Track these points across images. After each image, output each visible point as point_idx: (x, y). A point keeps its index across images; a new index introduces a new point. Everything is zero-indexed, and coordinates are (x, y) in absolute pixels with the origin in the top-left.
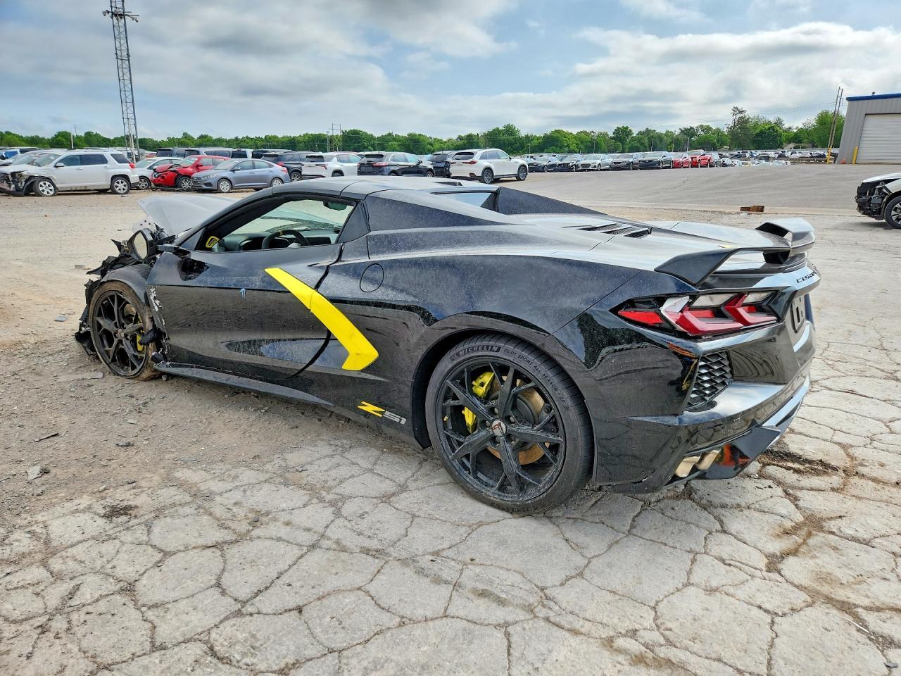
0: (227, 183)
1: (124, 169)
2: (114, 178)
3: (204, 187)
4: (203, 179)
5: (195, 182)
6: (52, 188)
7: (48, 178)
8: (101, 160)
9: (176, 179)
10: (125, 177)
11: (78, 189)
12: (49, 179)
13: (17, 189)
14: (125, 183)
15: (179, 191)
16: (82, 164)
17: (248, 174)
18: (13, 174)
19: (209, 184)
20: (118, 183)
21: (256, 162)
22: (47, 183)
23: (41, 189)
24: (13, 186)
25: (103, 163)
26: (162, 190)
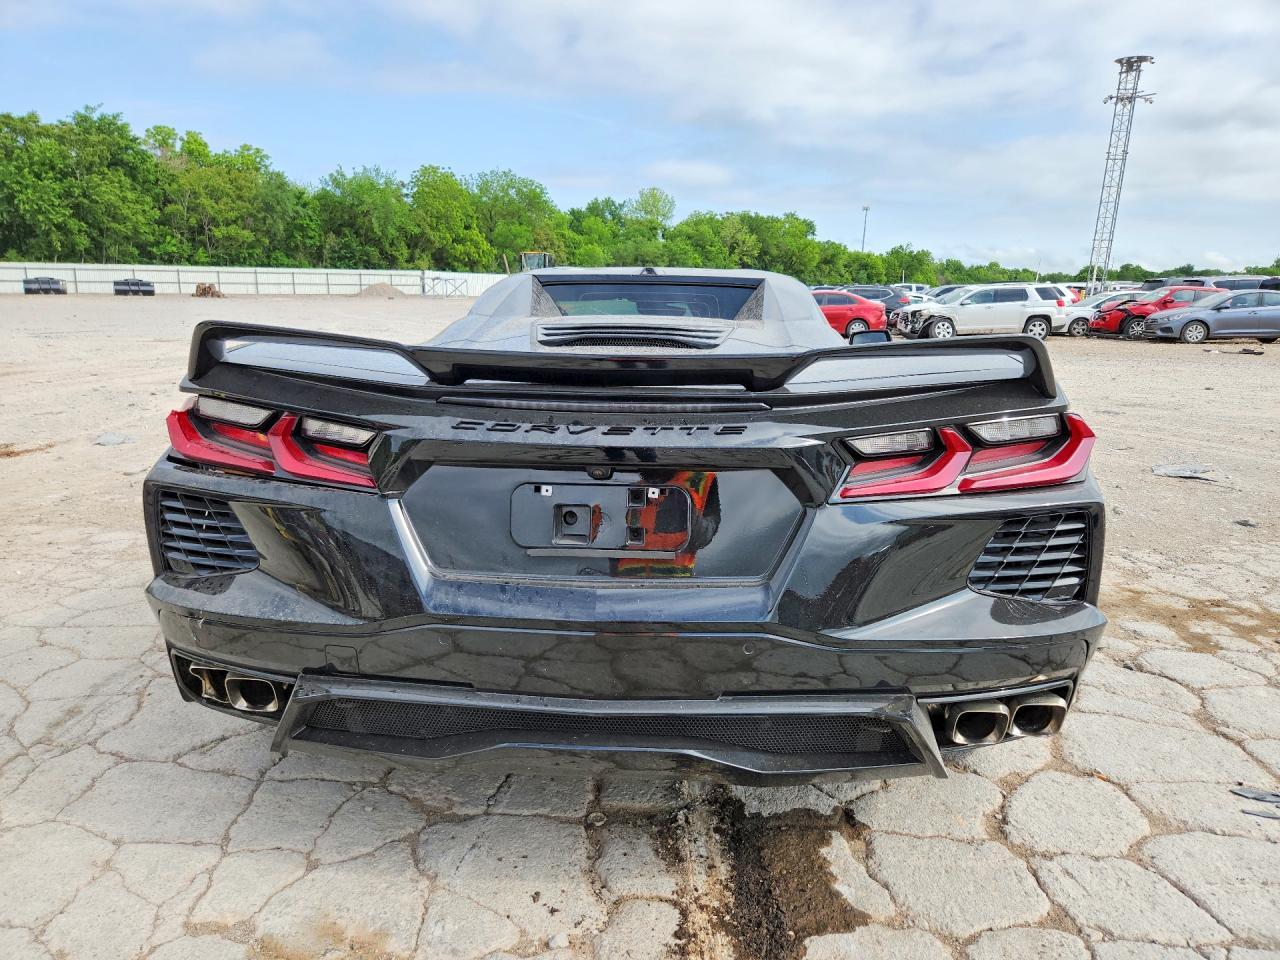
0: (1201, 329)
1: (1048, 307)
2: (1031, 319)
3: (1159, 333)
4: (1160, 321)
5: (1148, 327)
6: (951, 330)
7: (949, 318)
8: (1022, 295)
9: (1122, 321)
10: (1047, 319)
11: (982, 332)
12: (949, 320)
13: (913, 331)
14: (1044, 326)
15: (1124, 339)
16: (995, 301)
17: (1246, 314)
18: (914, 314)
19: (1169, 330)
20: (1034, 325)
21: (1266, 296)
22: (947, 324)
23: (937, 331)
24: (910, 327)
25: (1022, 300)
26: (1098, 338)
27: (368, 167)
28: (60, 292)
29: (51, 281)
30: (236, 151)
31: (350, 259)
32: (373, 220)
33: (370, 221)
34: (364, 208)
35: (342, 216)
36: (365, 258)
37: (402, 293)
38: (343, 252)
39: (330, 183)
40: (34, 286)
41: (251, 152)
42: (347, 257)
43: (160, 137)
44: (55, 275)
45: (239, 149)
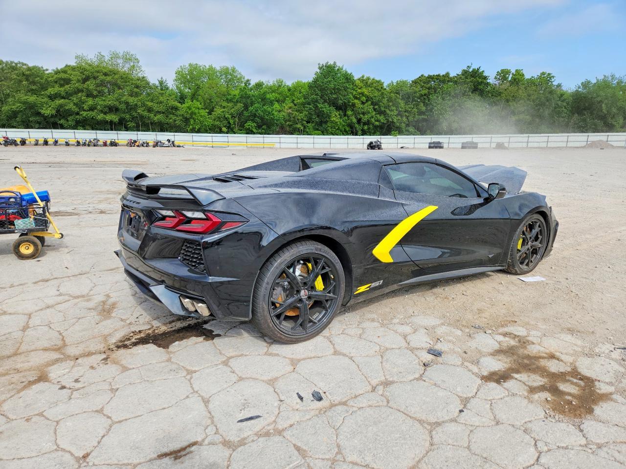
27: (607, 75)
28: (441, 147)
29: (439, 143)
30: (538, 76)
31: (583, 127)
32: (603, 105)
33: (601, 106)
34: (599, 99)
35: (584, 104)
36: (593, 126)
37: (612, 146)
38: (580, 124)
39: (582, 87)
40: (432, 145)
41: (545, 75)
42: (582, 127)
43: (502, 75)
44: (441, 140)
45: (539, 75)
